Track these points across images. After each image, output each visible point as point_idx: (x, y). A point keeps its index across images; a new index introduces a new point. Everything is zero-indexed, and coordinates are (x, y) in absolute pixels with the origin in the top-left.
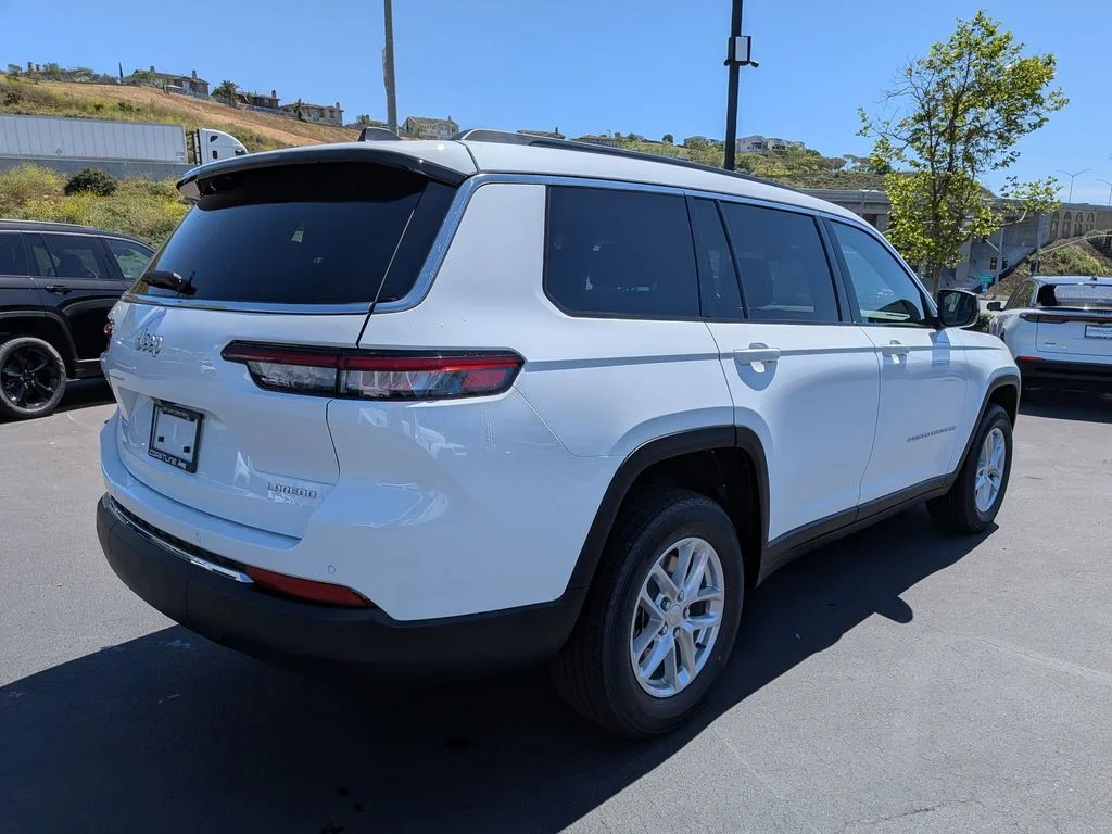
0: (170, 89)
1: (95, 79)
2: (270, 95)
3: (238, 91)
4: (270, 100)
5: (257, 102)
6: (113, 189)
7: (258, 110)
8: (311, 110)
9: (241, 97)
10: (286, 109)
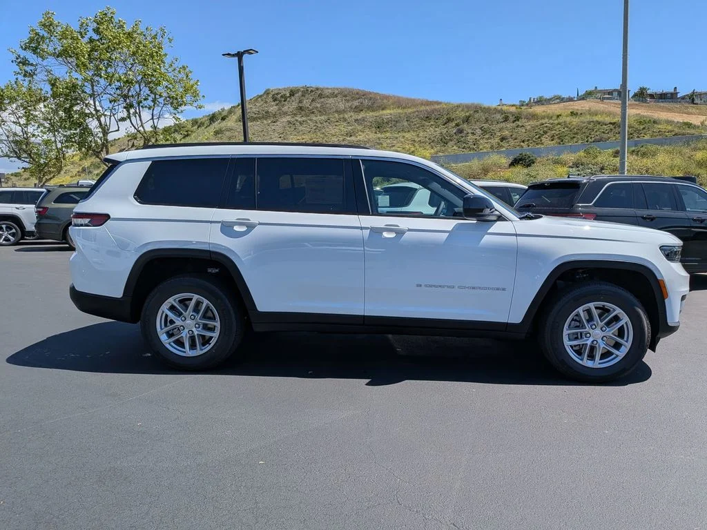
0: (604, 98)
1: (562, 100)
2: (672, 91)
3: (649, 92)
4: (672, 94)
5: (663, 97)
6: (533, 163)
7: (662, 102)
8: (702, 96)
9: (652, 96)
10: (683, 98)
